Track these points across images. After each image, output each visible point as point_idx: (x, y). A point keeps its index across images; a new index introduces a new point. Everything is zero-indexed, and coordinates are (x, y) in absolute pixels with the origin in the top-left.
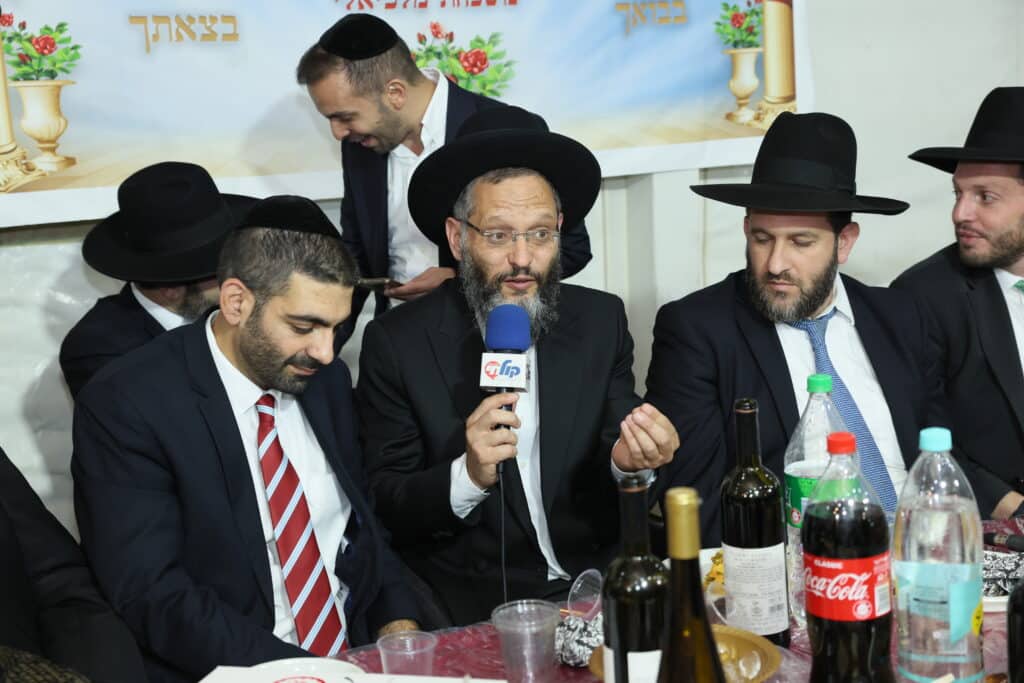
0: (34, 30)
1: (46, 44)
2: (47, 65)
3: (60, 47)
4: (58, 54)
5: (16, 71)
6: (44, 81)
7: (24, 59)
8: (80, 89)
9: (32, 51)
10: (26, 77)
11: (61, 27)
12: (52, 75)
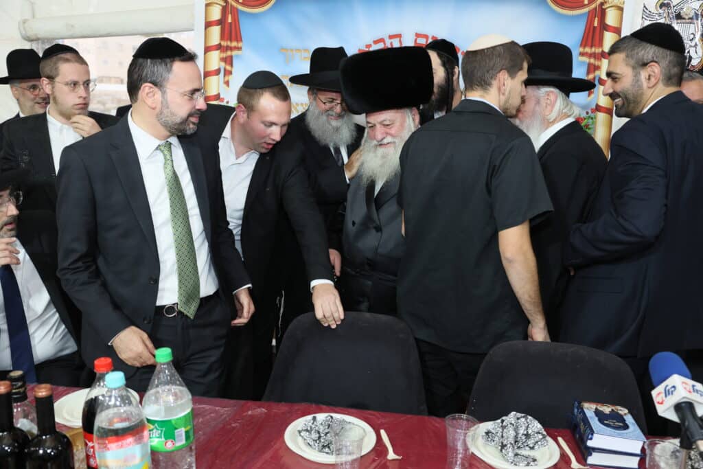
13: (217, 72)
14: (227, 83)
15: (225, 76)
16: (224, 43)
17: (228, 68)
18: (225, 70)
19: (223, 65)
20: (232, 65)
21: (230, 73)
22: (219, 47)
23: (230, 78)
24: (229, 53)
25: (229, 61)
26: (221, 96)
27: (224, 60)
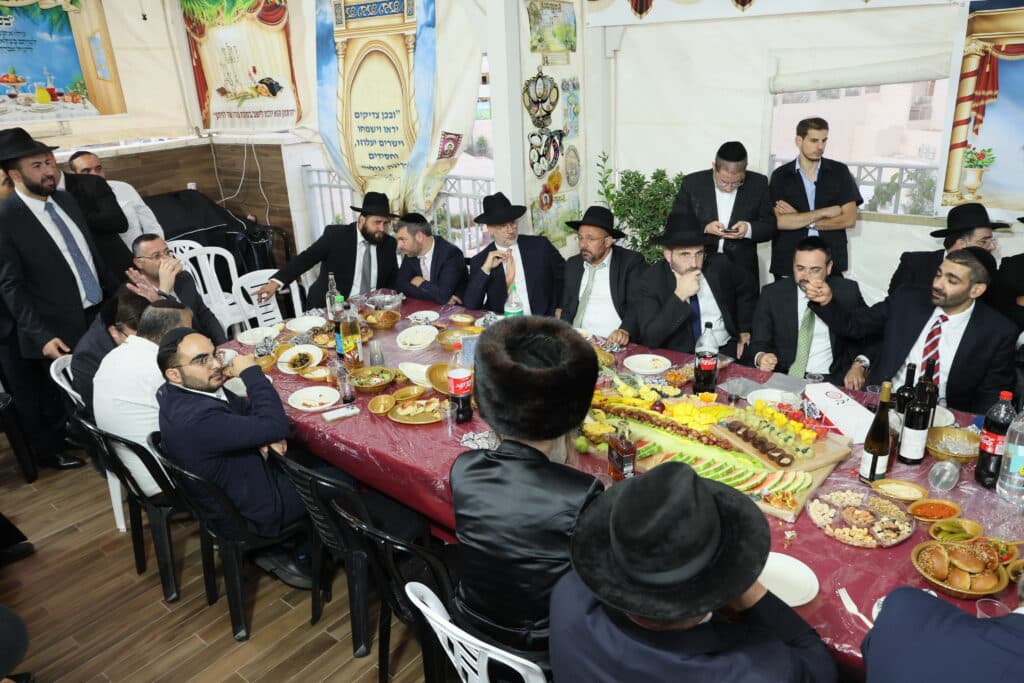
0: (978, 151)
1: (982, 156)
2: (980, 163)
3: (987, 158)
4: (986, 160)
5: (966, 164)
6: (977, 169)
7: (971, 160)
8: (991, 173)
9: (975, 158)
10: (971, 167)
11: (989, 150)
12: (981, 167)
13: (968, 121)
14: (976, 131)
15: (975, 124)
16: (978, 93)
17: (979, 117)
18: (976, 118)
19: (974, 114)
20: (983, 114)
21: (981, 122)
22: (972, 98)
23: (981, 126)
24: (982, 103)
25: (981, 110)
26: (969, 143)
27: (974, 109)
